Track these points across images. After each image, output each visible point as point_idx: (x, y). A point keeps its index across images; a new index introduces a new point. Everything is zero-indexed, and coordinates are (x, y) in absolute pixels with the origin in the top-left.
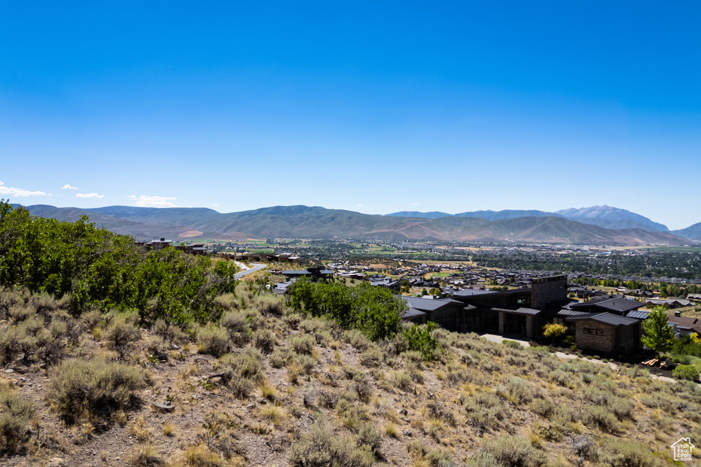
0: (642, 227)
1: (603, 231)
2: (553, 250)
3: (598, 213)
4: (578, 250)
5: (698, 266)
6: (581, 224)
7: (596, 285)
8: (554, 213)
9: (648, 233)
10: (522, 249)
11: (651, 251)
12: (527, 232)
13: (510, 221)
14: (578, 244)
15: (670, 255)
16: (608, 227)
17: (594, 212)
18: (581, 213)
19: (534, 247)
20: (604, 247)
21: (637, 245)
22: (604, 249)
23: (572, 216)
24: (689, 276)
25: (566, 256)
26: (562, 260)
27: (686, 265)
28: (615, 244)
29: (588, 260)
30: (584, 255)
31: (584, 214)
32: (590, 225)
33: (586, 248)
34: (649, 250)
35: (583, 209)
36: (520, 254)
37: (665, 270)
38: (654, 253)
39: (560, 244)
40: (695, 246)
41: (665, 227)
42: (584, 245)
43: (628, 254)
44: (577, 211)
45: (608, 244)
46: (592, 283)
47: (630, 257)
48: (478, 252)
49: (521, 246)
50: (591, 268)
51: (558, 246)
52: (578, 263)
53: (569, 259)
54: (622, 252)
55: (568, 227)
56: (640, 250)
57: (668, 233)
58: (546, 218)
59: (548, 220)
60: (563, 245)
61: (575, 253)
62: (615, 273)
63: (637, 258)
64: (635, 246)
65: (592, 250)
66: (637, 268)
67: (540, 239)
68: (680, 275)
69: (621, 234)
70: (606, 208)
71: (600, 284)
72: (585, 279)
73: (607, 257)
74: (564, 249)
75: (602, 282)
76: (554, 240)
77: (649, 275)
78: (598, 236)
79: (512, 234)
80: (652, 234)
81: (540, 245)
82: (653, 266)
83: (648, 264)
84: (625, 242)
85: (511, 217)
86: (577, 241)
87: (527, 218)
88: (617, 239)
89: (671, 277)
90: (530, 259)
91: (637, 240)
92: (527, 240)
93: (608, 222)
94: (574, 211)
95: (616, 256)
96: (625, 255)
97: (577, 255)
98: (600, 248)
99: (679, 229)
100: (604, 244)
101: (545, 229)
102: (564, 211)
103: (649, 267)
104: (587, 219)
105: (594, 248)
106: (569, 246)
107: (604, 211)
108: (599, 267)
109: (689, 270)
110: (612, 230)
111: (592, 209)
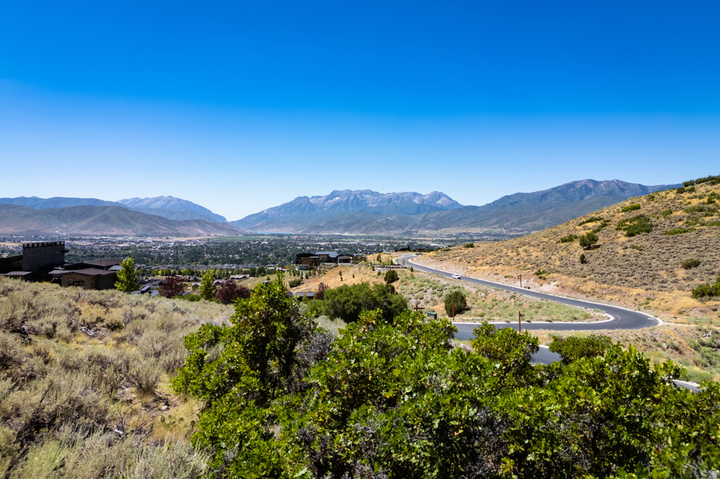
0: (204, 218)
1: (168, 223)
2: (113, 243)
3: (162, 203)
4: (141, 242)
5: (247, 253)
6: (146, 215)
7: (154, 276)
8: (116, 203)
9: (208, 224)
10: (76, 242)
11: (211, 241)
12: (84, 223)
13: (62, 210)
14: (142, 236)
15: (226, 244)
16: (172, 218)
17: (158, 203)
18: (145, 203)
19: (91, 240)
20: (167, 238)
21: (198, 236)
22: (167, 240)
23: (136, 206)
24: (239, 262)
25: (128, 249)
26: (122, 253)
27: (238, 252)
28: (178, 235)
29: (150, 252)
30: (147, 247)
31: (148, 205)
32: (155, 216)
33: (149, 239)
34: (208, 240)
35: (147, 199)
36: (73, 248)
37: (221, 258)
38: (213, 243)
39: (122, 236)
40: (248, 235)
41: (223, 218)
42: (147, 236)
43: (189, 245)
44: (142, 200)
45: (172, 235)
46: (150, 273)
47: (191, 247)
48: (17, 248)
49: (75, 240)
50: (152, 260)
51: (120, 238)
52: (140, 256)
53: (130, 252)
54: (184, 243)
55: (131, 218)
56: (201, 240)
57: (226, 224)
58: (107, 207)
59: (109, 210)
60: (124, 237)
61: (138, 245)
62: (175, 263)
63: (197, 248)
64: (196, 237)
65: (155, 242)
66: (196, 257)
67: (99, 231)
68: (233, 261)
69: (184, 225)
70: (170, 199)
71: (157, 274)
72: (144, 271)
73: (169, 248)
74: (127, 242)
75: (160, 272)
76: (115, 231)
77: (206, 263)
78: (162, 227)
79: (64, 225)
80: (212, 224)
81: (98, 238)
82: (211, 254)
83: (207, 253)
84: (188, 233)
85: (63, 206)
86: (140, 232)
87: (83, 207)
88: (181, 230)
89: (224, 263)
90: (85, 253)
91: (199, 230)
92: (83, 232)
93: (172, 213)
94: (138, 200)
95: (179, 247)
96: (187, 245)
97: (139, 247)
98: (164, 239)
99: (235, 220)
100: (167, 235)
101: (105, 219)
102: (127, 200)
103: (207, 256)
104: (152, 209)
105: (158, 239)
106: (131, 238)
107: (169, 201)
108: (161, 258)
109: (240, 256)
110: (176, 221)
111: (157, 200)
